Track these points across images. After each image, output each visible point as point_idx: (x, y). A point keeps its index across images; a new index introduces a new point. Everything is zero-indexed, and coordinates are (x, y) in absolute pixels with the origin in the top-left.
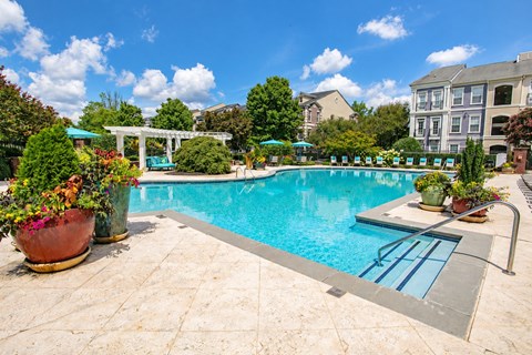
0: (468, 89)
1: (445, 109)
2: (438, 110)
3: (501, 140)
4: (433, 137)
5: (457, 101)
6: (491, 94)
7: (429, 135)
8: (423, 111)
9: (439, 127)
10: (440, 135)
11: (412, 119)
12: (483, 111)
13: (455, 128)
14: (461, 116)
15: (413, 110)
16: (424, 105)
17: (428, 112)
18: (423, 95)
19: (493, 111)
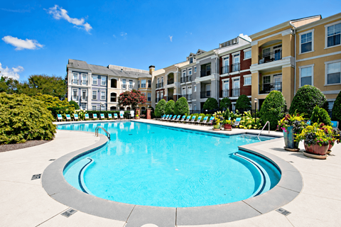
0: (99, 77)
1: (89, 86)
2: (85, 86)
3: (115, 104)
4: (83, 101)
5: (95, 82)
6: (109, 82)
7: (81, 100)
8: (76, 85)
9: (86, 95)
10: (87, 100)
11: (69, 89)
12: (107, 90)
13: (94, 97)
14: (97, 90)
15: (69, 84)
16: (77, 82)
17: (79, 85)
18: (75, 75)
19: (111, 90)
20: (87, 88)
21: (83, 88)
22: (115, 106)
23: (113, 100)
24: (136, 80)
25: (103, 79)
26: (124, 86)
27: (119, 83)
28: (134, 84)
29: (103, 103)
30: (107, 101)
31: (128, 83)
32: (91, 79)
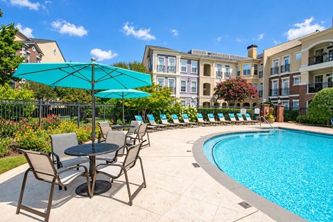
0: (189, 61)
1: (177, 74)
2: (173, 73)
3: (209, 99)
8: (162, 73)
9: (174, 86)
10: (175, 93)
11: (155, 78)
13: (183, 89)
14: (186, 80)
15: (154, 71)
16: (163, 68)
17: (166, 73)
18: (161, 60)
19: (204, 80)
20: (175, 77)
21: (171, 76)
22: (208, 101)
23: (206, 93)
24: (234, 66)
25: (194, 65)
26: (219, 74)
27: (214, 69)
28: (231, 70)
29: (194, 97)
30: (198, 94)
31: (224, 70)
32: (180, 64)
